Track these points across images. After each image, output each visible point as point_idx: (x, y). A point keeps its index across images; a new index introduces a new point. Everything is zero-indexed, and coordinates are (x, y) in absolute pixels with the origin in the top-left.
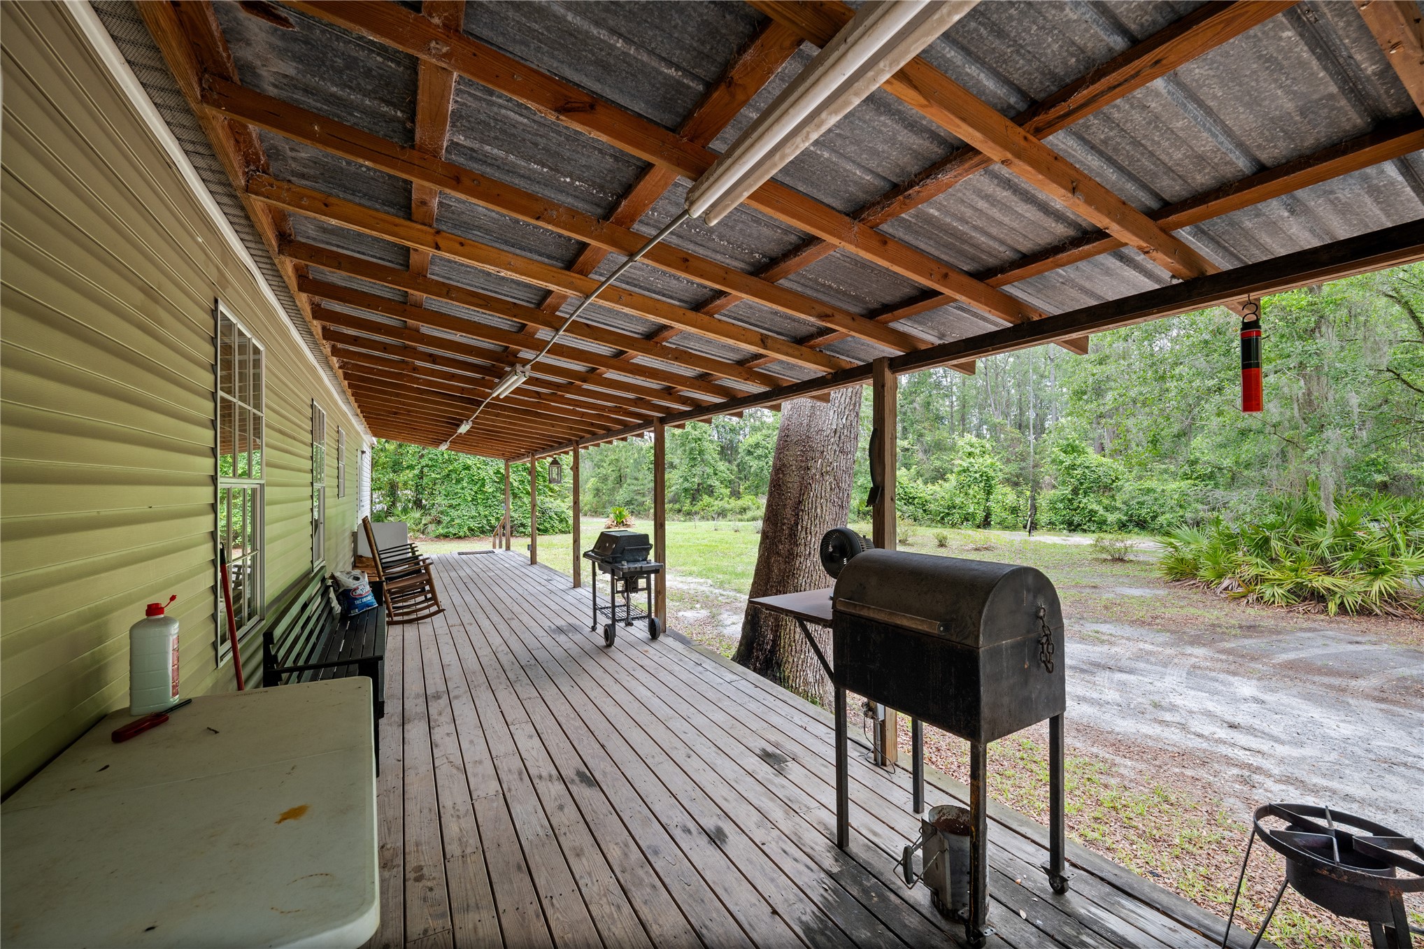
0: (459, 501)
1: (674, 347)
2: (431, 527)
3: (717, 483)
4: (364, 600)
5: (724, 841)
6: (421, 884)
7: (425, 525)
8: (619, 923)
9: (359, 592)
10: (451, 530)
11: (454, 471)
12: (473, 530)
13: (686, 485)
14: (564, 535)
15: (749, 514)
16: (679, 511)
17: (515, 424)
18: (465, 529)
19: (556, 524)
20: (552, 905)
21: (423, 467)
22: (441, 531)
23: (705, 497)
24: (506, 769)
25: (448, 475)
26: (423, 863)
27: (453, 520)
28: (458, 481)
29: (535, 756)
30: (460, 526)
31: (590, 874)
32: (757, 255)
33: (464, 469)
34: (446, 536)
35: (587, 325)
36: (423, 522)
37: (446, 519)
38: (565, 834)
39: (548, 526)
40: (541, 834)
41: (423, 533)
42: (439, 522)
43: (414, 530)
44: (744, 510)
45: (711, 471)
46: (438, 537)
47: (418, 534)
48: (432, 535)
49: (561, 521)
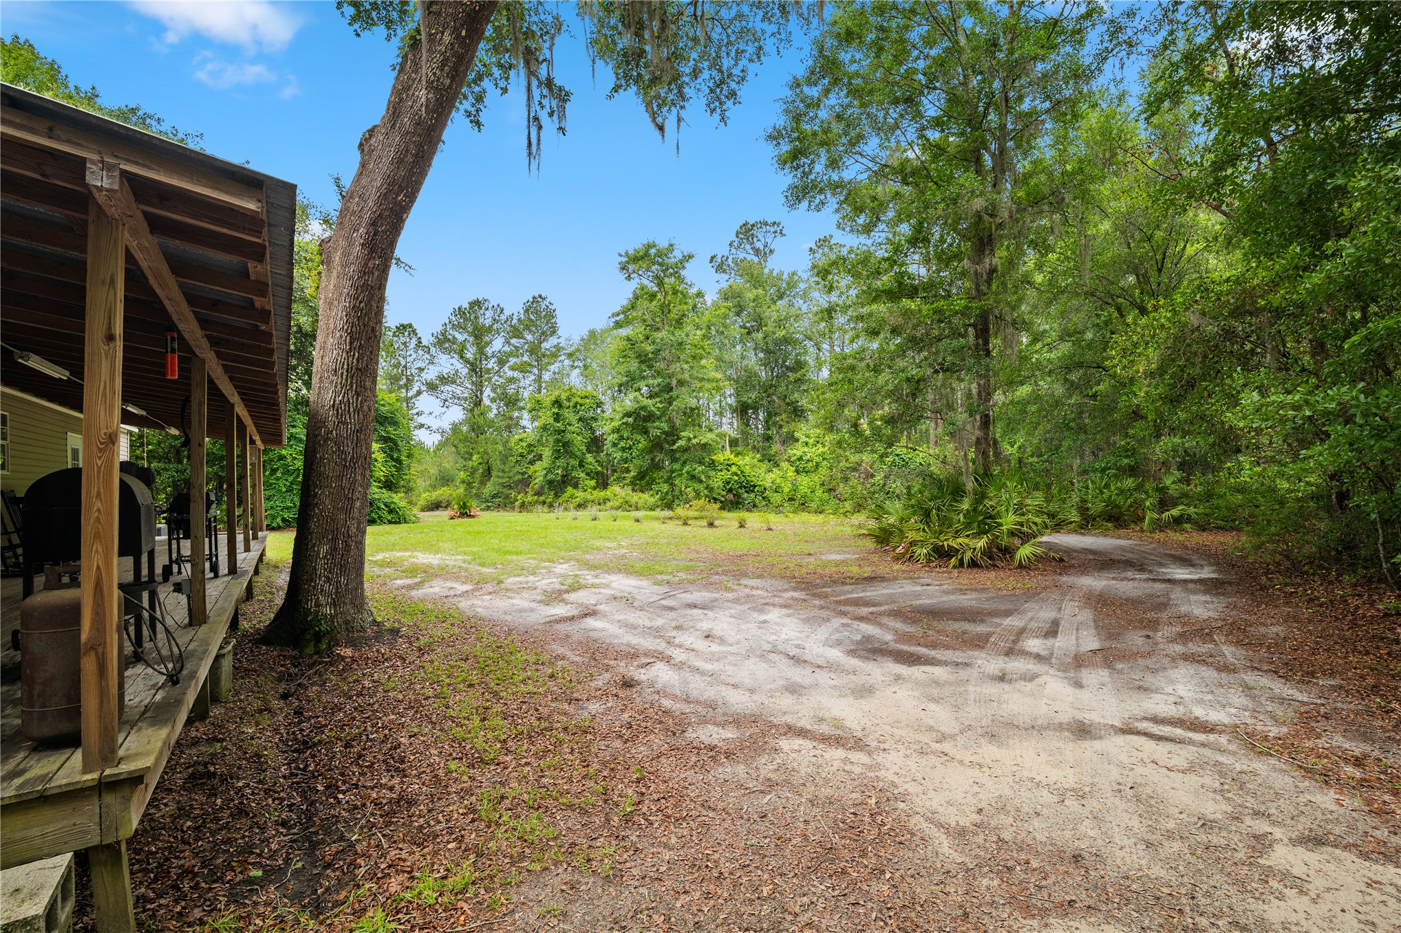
3: (582, 475)
12: (288, 521)
13: (550, 477)
15: (609, 504)
16: (544, 503)
18: (279, 520)
23: (570, 488)
44: (606, 500)
45: (575, 463)
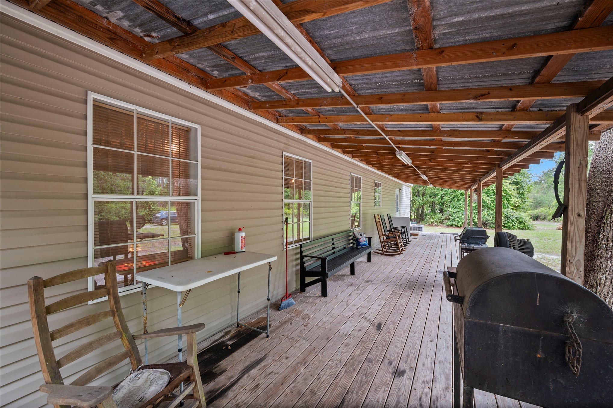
0: (458, 210)
1: (449, 129)
2: (446, 221)
4: (363, 243)
5: (400, 376)
6: (304, 327)
7: (443, 220)
8: (331, 370)
9: (361, 240)
10: (454, 223)
11: (457, 196)
14: (522, 231)
17: (443, 174)
18: (461, 223)
19: (517, 224)
20: (323, 353)
21: (442, 195)
22: (449, 223)
24: (359, 311)
25: (453, 198)
26: (310, 323)
27: (455, 218)
28: (458, 201)
29: (373, 311)
30: (458, 222)
31: (342, 353)
32: (416, 81)
33: (461, 195)
34: (452, 226)
35: (399, 131)
36: (442, 219)
37: (452, 218)
38: (351, 338)
39: (511, 225)
40: (344, 334)
41: (442, 223)
42: (449, 219)
43: (437, 222)
46: (448, 226)
47: (439, 224)
48: (446, 225)
49: (520, 223)
